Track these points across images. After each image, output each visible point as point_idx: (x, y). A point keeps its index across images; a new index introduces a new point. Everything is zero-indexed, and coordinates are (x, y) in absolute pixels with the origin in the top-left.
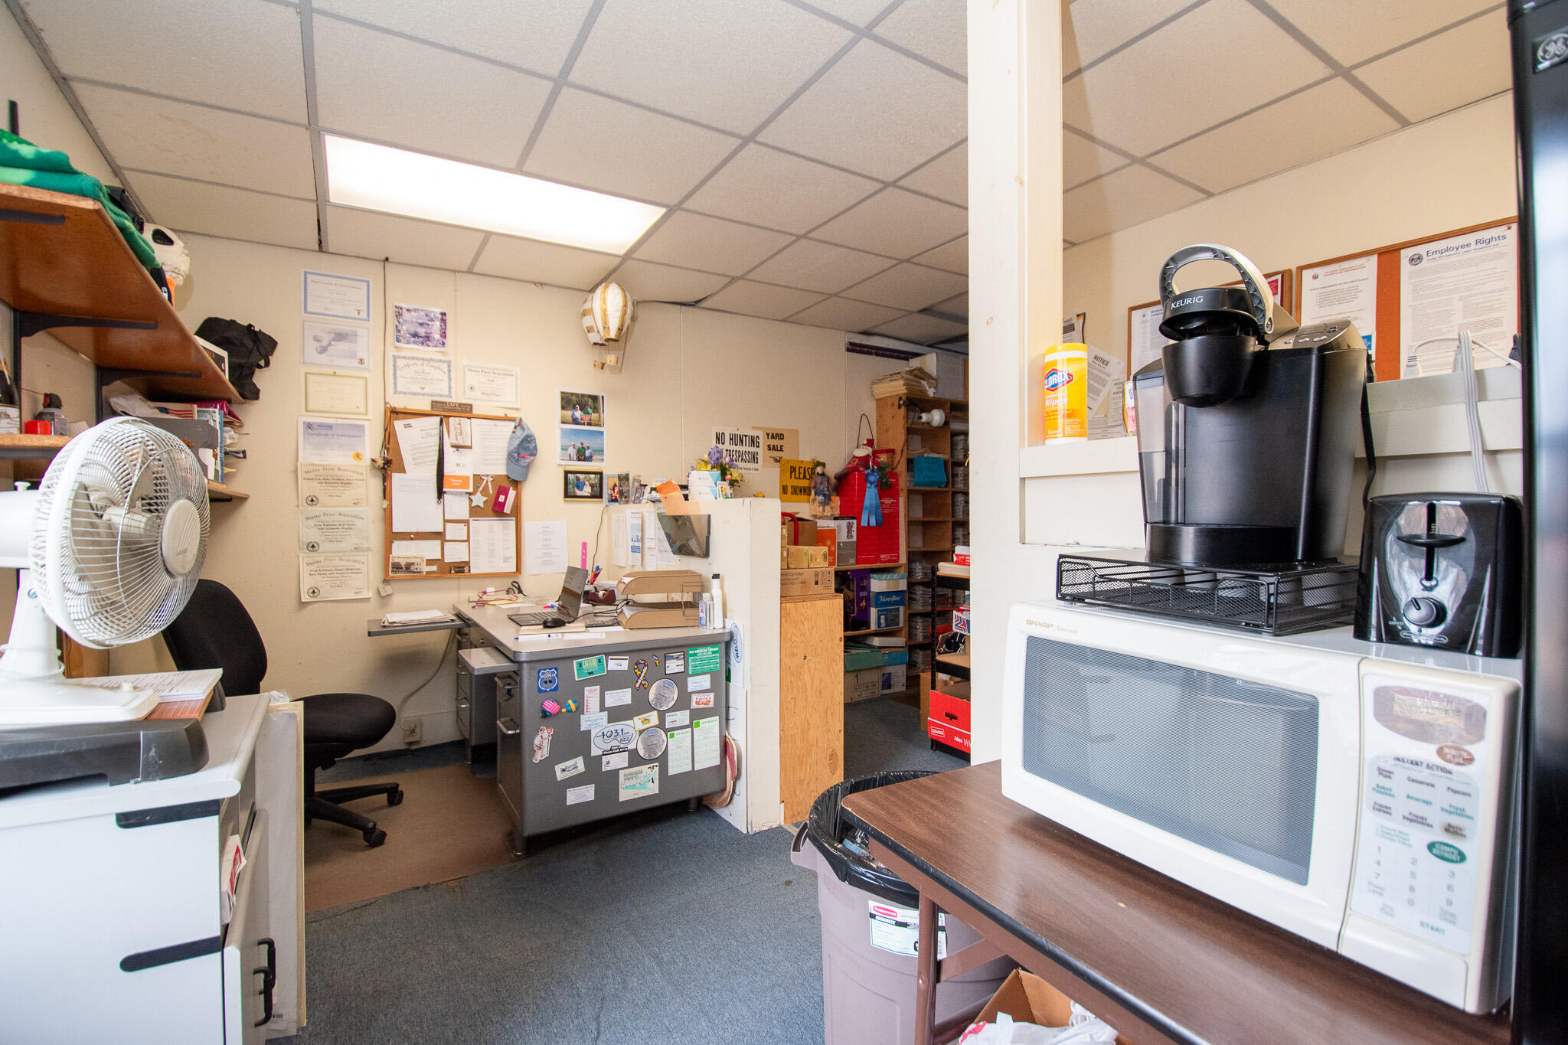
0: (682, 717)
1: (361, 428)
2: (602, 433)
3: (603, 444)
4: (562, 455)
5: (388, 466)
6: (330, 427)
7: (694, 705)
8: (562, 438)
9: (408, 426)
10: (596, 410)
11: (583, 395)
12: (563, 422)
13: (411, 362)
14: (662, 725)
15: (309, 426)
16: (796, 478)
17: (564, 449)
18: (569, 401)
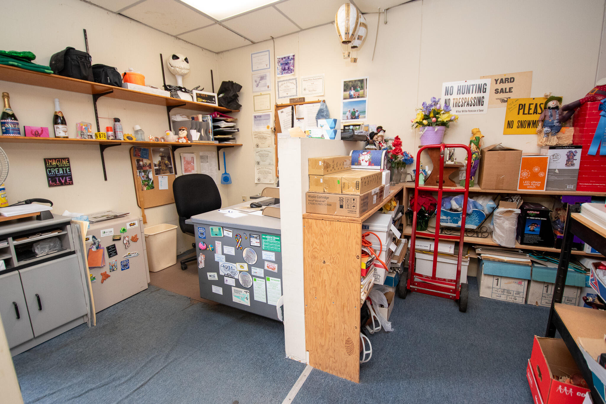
0: (259, 272)
1: (269, 115)
2: (365, 101)
3: (365, 108)
4: (343, 117)
5: (277, 130)
6: (260, 116)
7: (266, 268)
8: (344, 107)
9: (282, 112)
10: (362, 88)
11: (355, 81)
12: (344, 99)
13: (283, 83)
14: (250, 272)
15: (255, 117)
16: (524, 114)
17: (344, 113)
18: (347, 86)
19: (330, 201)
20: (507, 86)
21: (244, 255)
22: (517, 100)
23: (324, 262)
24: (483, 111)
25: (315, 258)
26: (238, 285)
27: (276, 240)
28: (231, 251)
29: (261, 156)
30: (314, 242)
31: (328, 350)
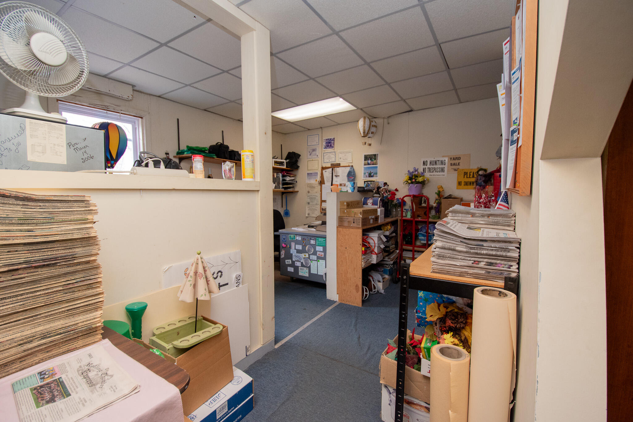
0: (314, 257)
1: (317, 173)
2: (377, 167)
3: (377, 171)
4: (364, 176)
5: (322, 182)
6: (311, 174)
7: (318, 255)
8: (364, 170)
9: (326, 171)
10: (375, 159)
11: (371, 155)
12: (365, 165)
13: (327, 154)
14: (309, 258)
15: (308, 174)
16: (467, 177)
17: (365, 174)
18: (366, 158)
19: (349, 220)
20: (457, 162)
21: (307, 249)
22: (463, 170)
23: (346, 248)
24: (444, 175)
25: (342, 246)
26: (302, 265)
27: (324, 240)
28: (299, 247)
29: (311, 198)
30: (342, 239)
31: (347, 292)
